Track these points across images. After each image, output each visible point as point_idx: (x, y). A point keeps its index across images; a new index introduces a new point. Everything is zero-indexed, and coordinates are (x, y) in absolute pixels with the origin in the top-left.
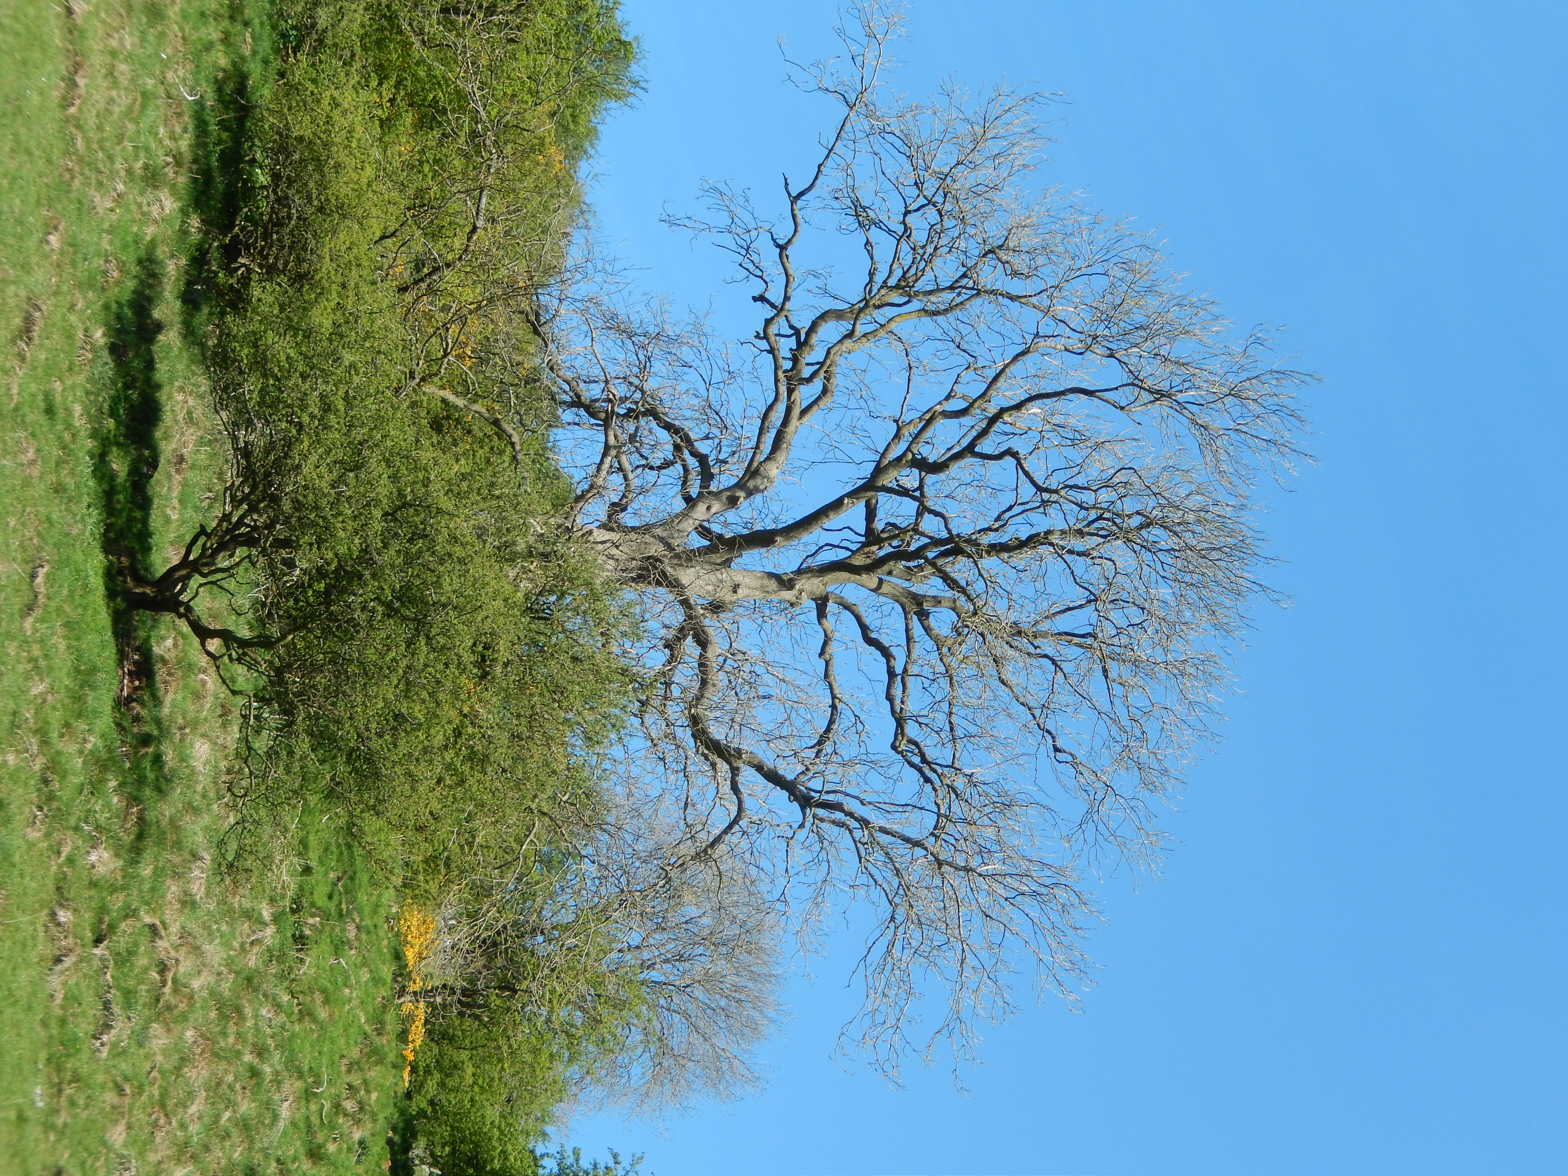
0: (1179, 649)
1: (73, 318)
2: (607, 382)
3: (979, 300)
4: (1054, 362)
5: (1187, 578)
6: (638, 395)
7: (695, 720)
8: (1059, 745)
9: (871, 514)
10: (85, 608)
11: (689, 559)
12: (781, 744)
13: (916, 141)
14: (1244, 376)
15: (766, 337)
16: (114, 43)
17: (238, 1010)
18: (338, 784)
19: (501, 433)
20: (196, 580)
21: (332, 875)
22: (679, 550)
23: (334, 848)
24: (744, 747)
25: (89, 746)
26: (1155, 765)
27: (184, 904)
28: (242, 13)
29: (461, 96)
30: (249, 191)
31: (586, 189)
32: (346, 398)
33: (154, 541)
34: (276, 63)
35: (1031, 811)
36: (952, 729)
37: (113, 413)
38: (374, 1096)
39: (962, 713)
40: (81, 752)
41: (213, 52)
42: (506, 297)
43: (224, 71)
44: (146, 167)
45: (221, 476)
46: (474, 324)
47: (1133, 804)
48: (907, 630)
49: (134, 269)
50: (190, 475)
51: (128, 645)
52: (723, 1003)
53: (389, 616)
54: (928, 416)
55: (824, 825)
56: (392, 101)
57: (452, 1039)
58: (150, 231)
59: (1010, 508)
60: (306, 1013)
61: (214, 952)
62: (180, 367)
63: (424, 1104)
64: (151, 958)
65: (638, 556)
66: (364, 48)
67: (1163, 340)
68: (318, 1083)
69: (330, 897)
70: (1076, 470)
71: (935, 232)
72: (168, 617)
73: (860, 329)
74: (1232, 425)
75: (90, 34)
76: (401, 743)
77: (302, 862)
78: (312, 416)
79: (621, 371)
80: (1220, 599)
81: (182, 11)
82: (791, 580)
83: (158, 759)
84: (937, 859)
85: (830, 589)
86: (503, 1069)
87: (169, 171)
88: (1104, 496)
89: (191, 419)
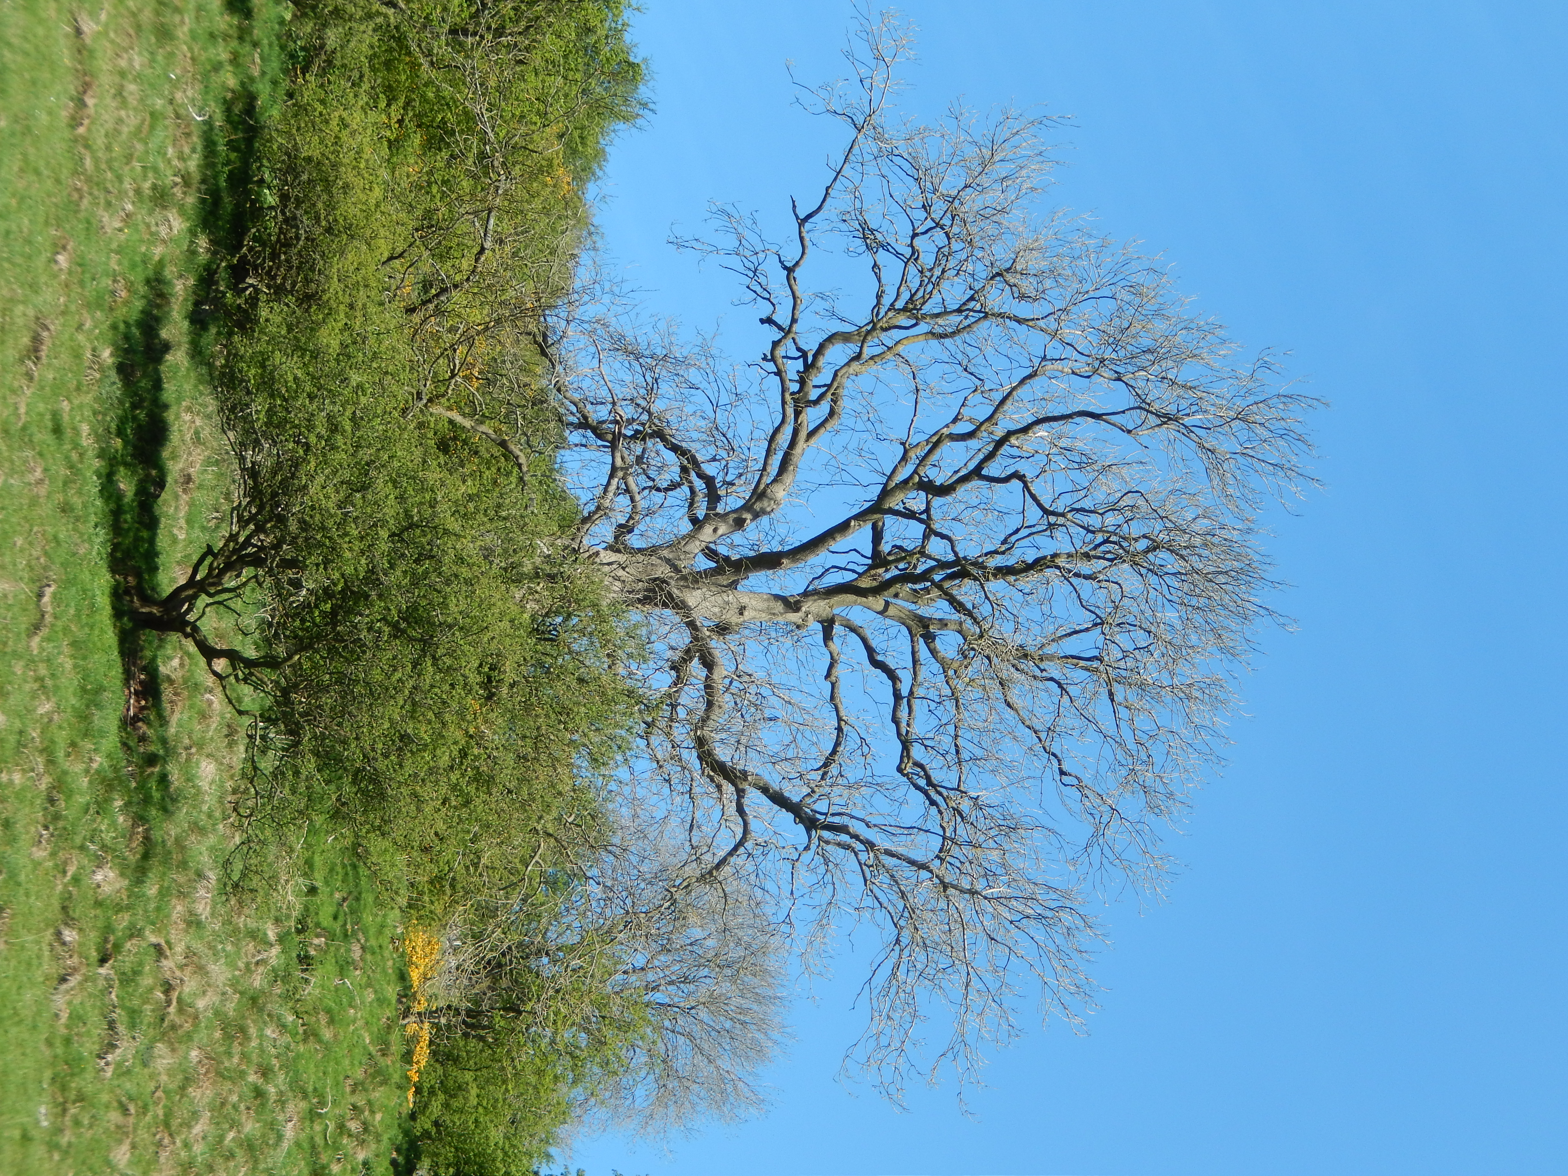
0: (1185, 673)
1: (81, 337)
2: (614, 403)
3: (986, 324)
4: (1060, 385)
5: (1194, 602)
6: (645, 417)
7: (701, 742)
8: (1065, 767)
9: (877, 536)
10: (92, 628)
11: (696, 581)
12: (786, 766)
13: (924, 163)
14: (1251, 399)
15: (773, 359)
16: (123, 63)
17: (243, 1030)
18: (343, 804)
19: (508, 454)
20: (203, 600)
21: (338, 896)
22: (685, 572)
23: (339, 869)
24: (750, 769)
25: (95, 766)
26: (1161, 789)
27: (189, 924)
28: (251, 34)
29: (469, 117)
30: (258, 212)
31: (594, 210)
32: (353, 418)
33: (160, 560)
34: (286, 84)
35: (1036, 834)
36: (957, 752)
37: (120, 433)
38: (378, 1117)
39: (968, 735)
40: (87, 771)
41: (222, 72)
42: (514, 319)
43: (233, 91)
44: (154, 187)
45: (228, 496)
46: (482, 347)
47: (1138, 827)
48: (913, 653)
49: (142, 289)
50: (197, 494)
51: (134, 664)
52: (728, 1025)
53: (396, 637)
54: (935, 439)
55: (829, 848)
56: (400, 122)
57: (456, 1060)
58: (158, 251)
59: (1017, 531)
60: (310, 1034)
61: (219, 972)
62: (187, 387)
63: (428, 1125)
64: (156, 977)
65: (645, 578)
66: (373, 69)
67: (1170, 364)
68: (322, 1104)
69: (335, 918)
70: (1083, 493)
71: (942, 255)
72: (174, 637)
73: (867, 352)
74: (1239, 449)
75: (99, 54)
76: (407, 763)
77: (308, 882)
78: (319, 437)
79: (628, 392)
80: (1226, 623)
81: (191, 31)
82: (797, 602)
83: (163, 779)
84: (942, 882)
85: (836, 611)
86: (507, 1090)
87: (178, 192)
88: (1111, 519)
89: (198, 438)
